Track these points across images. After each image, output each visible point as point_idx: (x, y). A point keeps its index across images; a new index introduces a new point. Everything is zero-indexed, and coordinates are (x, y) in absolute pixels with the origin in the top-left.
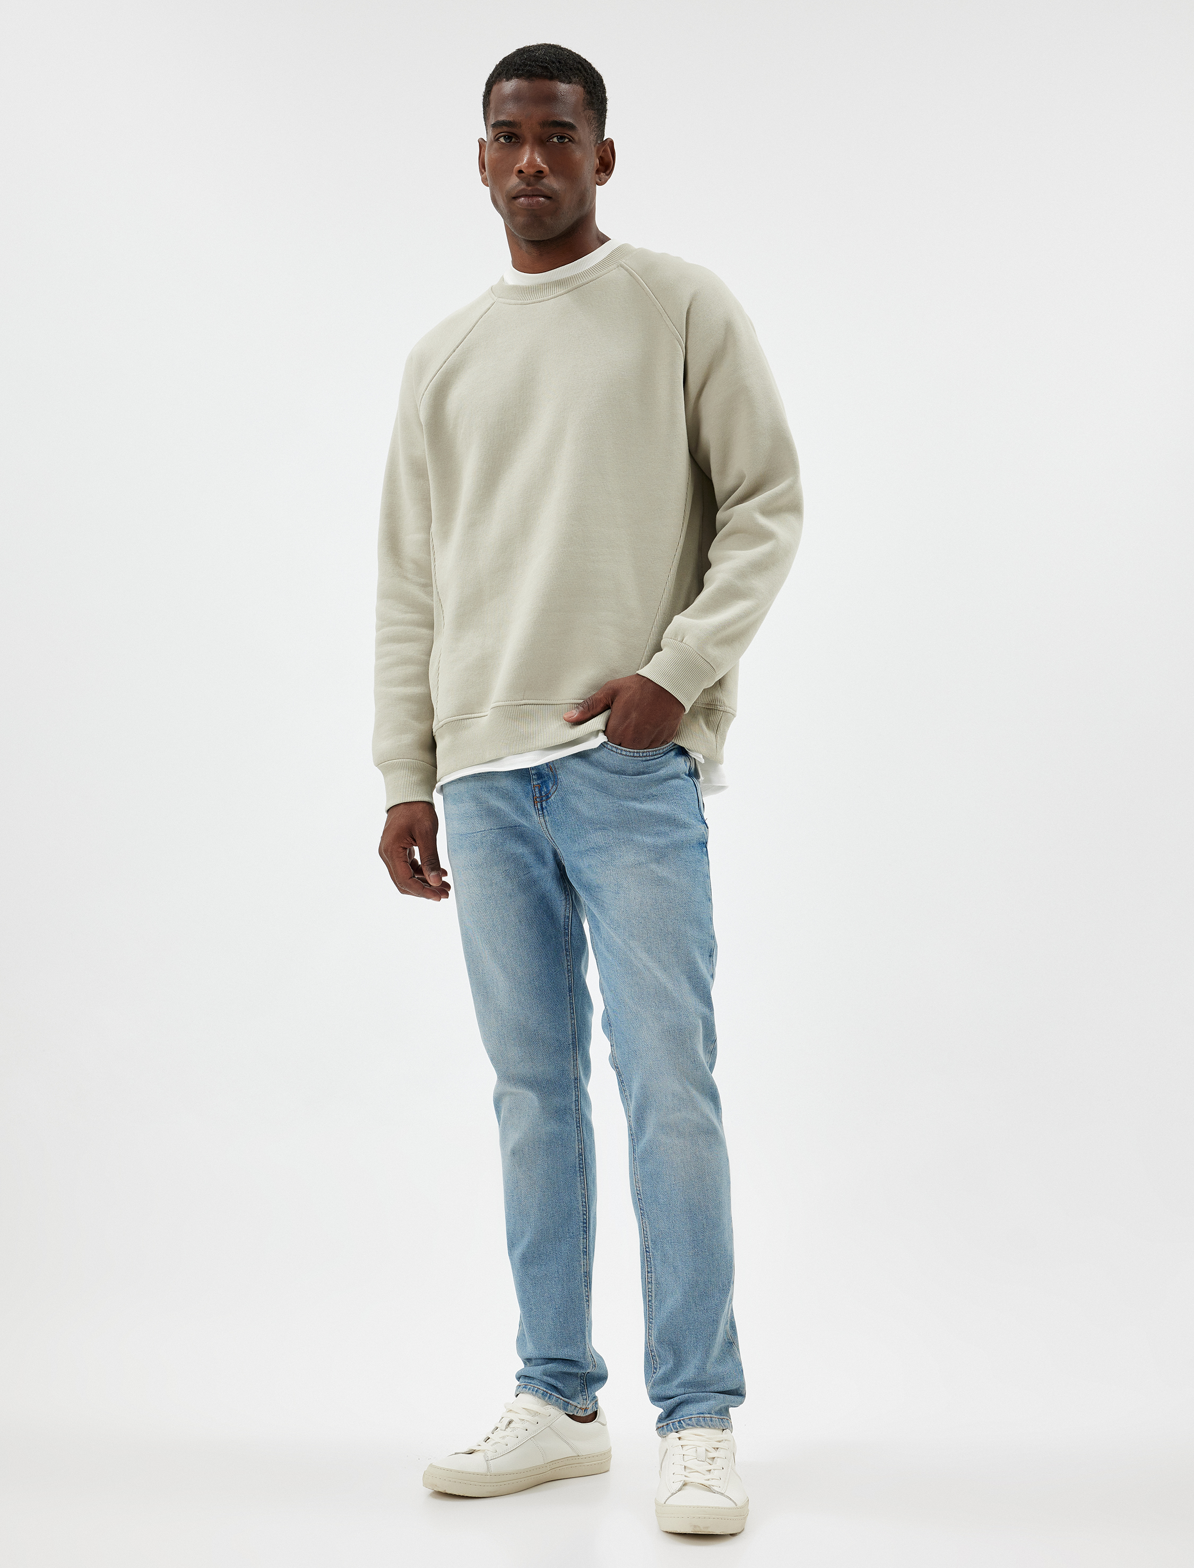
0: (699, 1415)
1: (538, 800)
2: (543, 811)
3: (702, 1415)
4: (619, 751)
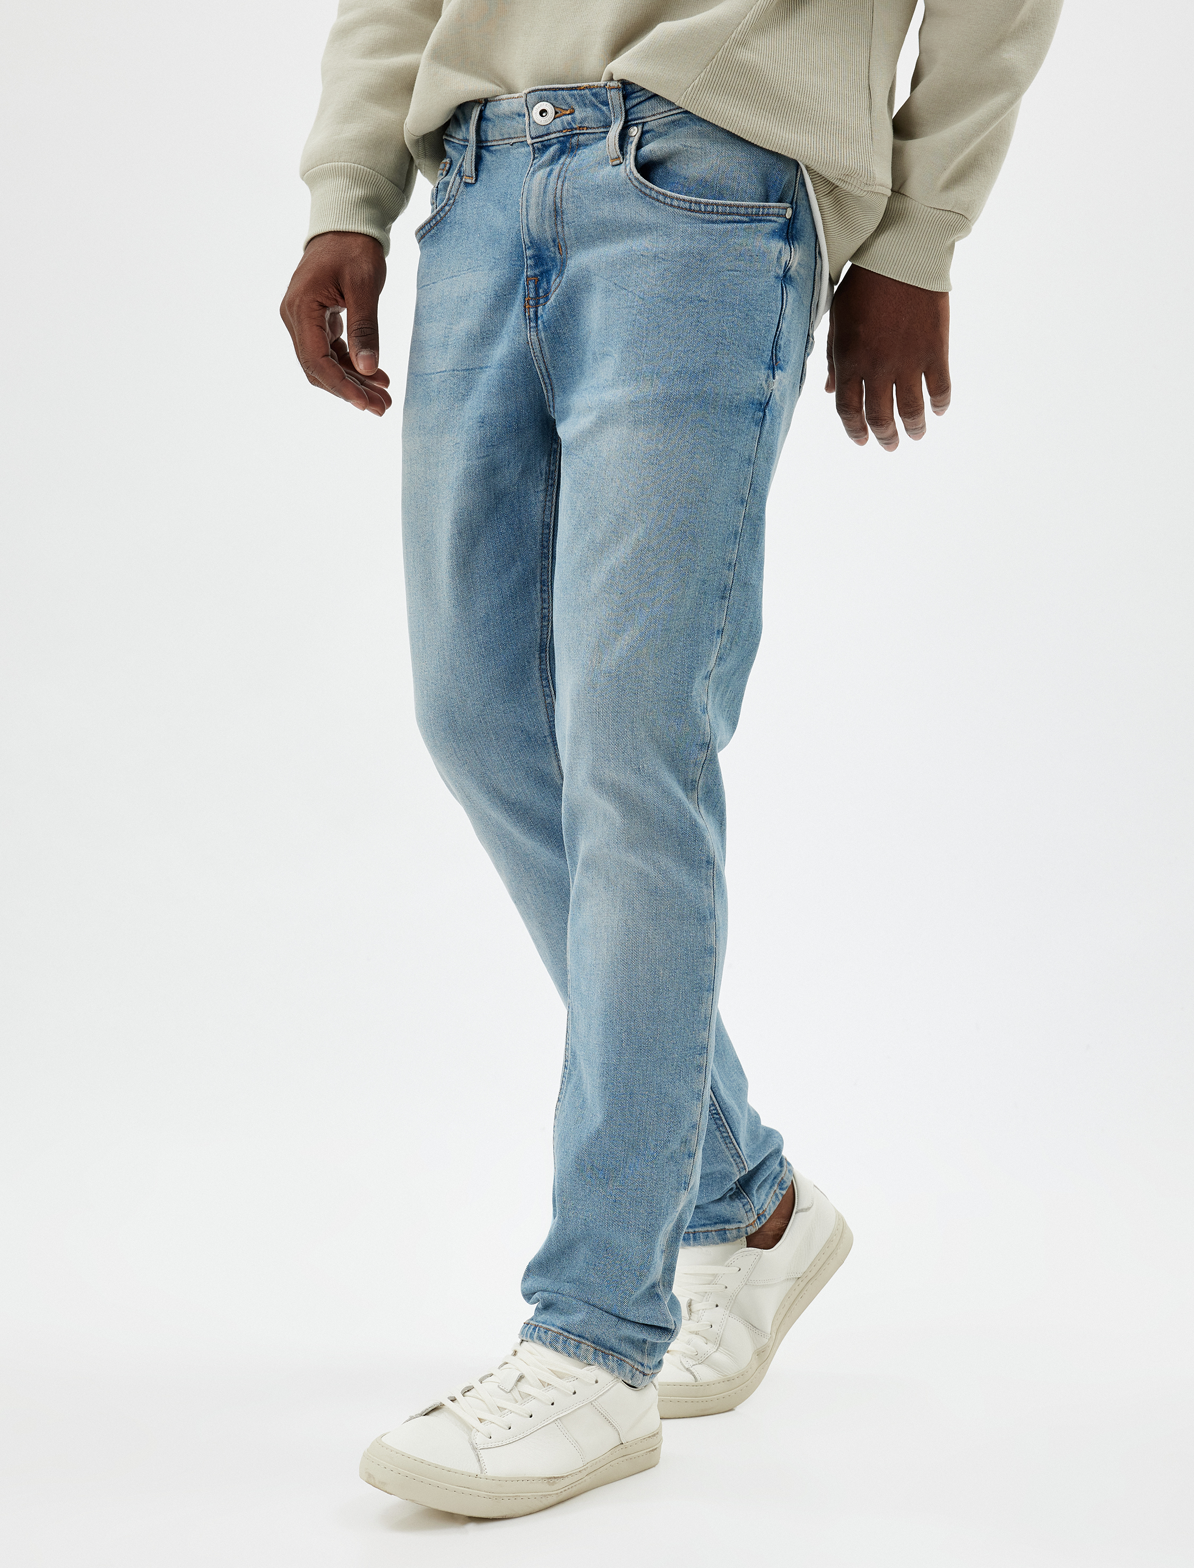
0: (561, 1332)
1: (531, 302)
2: (537, 322)
3: (566, 1334)
4: (668, 201)
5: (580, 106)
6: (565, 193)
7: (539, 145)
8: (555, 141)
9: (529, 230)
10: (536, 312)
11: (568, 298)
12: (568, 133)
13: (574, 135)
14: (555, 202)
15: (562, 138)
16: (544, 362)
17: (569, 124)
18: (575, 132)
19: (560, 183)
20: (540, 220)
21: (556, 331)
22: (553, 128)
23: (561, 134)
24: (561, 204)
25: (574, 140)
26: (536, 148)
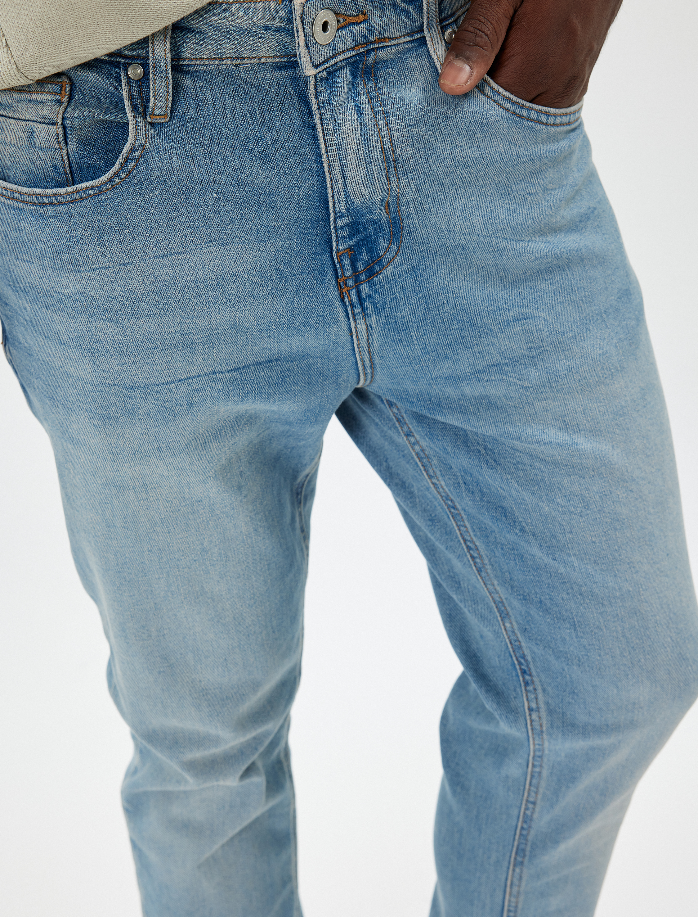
1: (349, 283)
5: (376, 9)
6: (395, 135)
7: (324, 74)
8: (343, 64)
9: (347, 196)
10: (359, 293)
11: (413, 267)
12: (362, 50)
13: (368, 52)
14: (383, 151)
15: (354, 59)
16: (369, 352)
17: (364, 36)
18: (372, 46)
19: (382, 123)
20: (366, 180)
21: (393, 313)
22: (341, 46)
23: (353, 53)
24: (393, 151)
25: (370, 60)
26: (319, 79)
